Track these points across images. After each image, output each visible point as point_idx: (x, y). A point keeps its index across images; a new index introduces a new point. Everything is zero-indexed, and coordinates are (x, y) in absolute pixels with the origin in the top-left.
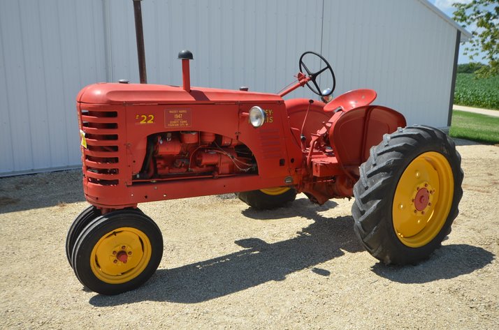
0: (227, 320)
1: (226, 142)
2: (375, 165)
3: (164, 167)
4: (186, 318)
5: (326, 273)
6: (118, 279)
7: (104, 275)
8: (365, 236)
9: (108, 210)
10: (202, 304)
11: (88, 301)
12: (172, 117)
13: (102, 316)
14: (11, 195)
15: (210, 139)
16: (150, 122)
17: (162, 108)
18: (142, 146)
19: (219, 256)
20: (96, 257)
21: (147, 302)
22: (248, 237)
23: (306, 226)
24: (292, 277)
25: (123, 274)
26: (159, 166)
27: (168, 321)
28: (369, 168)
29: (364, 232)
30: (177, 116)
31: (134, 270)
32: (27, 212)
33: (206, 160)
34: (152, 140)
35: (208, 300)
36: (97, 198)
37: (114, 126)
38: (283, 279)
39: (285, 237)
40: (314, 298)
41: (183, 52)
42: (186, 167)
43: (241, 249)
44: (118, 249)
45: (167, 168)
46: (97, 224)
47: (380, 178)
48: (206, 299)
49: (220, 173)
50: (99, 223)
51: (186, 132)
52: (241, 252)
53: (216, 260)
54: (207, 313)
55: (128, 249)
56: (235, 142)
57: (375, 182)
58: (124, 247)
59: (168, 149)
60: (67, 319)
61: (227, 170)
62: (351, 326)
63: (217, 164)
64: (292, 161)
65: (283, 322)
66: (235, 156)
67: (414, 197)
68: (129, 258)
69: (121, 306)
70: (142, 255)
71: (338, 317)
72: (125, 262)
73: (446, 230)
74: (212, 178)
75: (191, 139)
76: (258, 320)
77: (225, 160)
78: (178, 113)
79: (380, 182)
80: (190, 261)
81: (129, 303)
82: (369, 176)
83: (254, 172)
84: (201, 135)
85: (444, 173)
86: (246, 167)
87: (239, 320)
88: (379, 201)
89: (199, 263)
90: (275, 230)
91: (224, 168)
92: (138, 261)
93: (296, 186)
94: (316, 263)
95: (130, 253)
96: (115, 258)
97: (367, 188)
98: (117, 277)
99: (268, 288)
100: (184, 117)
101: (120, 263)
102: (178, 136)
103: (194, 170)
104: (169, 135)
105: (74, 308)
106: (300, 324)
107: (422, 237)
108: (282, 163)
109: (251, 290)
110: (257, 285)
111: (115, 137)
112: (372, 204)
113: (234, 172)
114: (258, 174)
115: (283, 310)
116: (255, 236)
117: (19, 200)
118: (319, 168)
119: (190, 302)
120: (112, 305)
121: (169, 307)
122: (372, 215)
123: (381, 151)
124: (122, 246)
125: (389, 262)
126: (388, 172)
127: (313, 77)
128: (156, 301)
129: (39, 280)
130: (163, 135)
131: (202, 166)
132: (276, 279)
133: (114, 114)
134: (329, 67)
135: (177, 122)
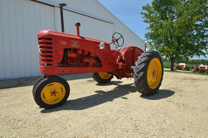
0: (94, 115)
1: (92, 55)
2: (141, 61)
3: (70, 62)
4: (78, 115)
5: (126, 98)
6: (52, 103)
7: (47, 101)
8: (138, 85)
9: (49, 76)
10: (84, 110)
11: (40, 111)
12: (73, 43)
13: (44, 117)
14: (23, 83)
15: (86, 53)
16: (65, 44)
17: (69, 39)
18: (62, 52)
19: (89, 95)
20: (44, 94)
21: (63, 110)
22: (99, 90)
23: (116, 87)
24: (115, 100)
25: (54, 101)
26: (68, 61)
27: (71, 117)
28: (139, 62)
29: (138, 84)
30: (75, 43)
31: (59, 99)
32: (27, 87)
33: (85, 60)
34: (66, 51)
35: (86, 109)
36: (44, 71)
37: (51, 43)
38: (112, 101)
39: (110, 90)
40: (125, 106)
41: (77, 22)
42: (78, 63)
43: (96, 93)
44: (52, 91)
45: (71, 62)
46: (44, 81)
47: (143, 65)
48: (86, 108)
49: (90, 65)
50: (44, 80)
51: (78, 49)
52: (97, 94)
53: (88, 97)
54: (86, 113)
55: (56, 91)
56: (95, 56)
57: (141, 66)
58: (55, 90)
59: (71, 55)
60: (30, 119)
61: (92, 65)
62: (141, 114)
63: (89, 62)
64: (112, 64)
65: (116, 114)
66: (95, 60)
67: (152, 72)
68: (57, 94)
69: (53, 113)
70: (62, 94)
71: (136, 112)
72: (55, 96)
73: (160, 84)
74: (87, 67)
75: (80, 52)
76: (106, 114)
77: (91, 61)
78: (75, 42)
79: (143, 66)
80: (79, 97)
81: (56, 111)
82: (139, 65)
83: (101, 66)
84: (83, 51)
85: (159, 66)
86: (98, 64)
87: (99, 115)
88: (143, 72)
89: (83, 98)
90: (107, 88)
91: (91, 64)
92: (60, 96)
93: (114, 72)
94: (122, 96)
95: (57, 92)
96: (51, 94)
97: (138, 69)
98: (52, 102)
99: (107, 104)
100: (77, 44)
101: (53, 96)
102: (75, 50)
103: (81, 64)
104: (72, 50)
105: (34, 114)
106: (122, 115)
107: (154, 86)
108: (109, 64)
109: (102, 105)
110: (104, 103)
111: (51, 48)
112: (141, 73)
113: (94, 65)
114: (102, 67)
115: (115, 110)
116: (100, 90)
117: (25, 84)
118: (121, 66)
119: (80, 110)
120: (49, 112)
121: (72, 112)
122: (141, 77)
123: (142, 57)
124: (54, 90)
125: (146, 93)
126: (145, 63)
127: (117, 41)
128: (67, 110)
129: (23, 105)
130: (70, 50)
131: (84, 63)
132: (110, 101)
133: (51, 39)
134: (122, 36)
135: (75, 45)
